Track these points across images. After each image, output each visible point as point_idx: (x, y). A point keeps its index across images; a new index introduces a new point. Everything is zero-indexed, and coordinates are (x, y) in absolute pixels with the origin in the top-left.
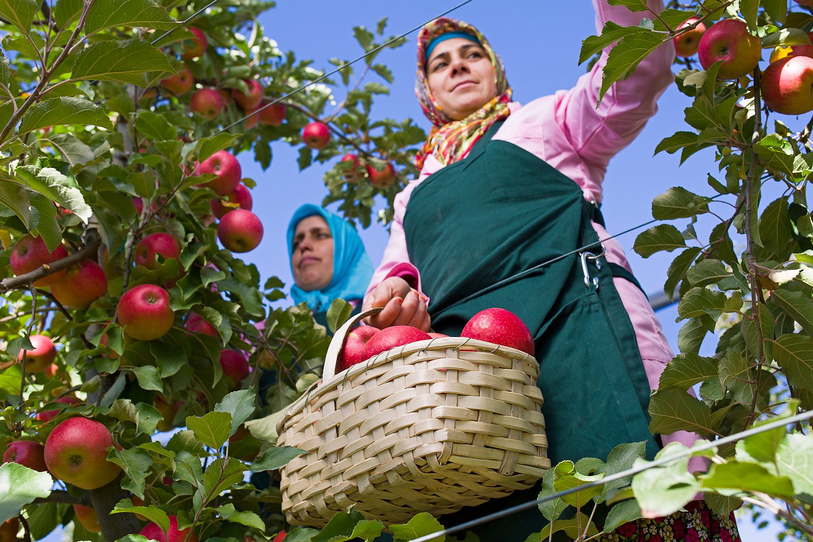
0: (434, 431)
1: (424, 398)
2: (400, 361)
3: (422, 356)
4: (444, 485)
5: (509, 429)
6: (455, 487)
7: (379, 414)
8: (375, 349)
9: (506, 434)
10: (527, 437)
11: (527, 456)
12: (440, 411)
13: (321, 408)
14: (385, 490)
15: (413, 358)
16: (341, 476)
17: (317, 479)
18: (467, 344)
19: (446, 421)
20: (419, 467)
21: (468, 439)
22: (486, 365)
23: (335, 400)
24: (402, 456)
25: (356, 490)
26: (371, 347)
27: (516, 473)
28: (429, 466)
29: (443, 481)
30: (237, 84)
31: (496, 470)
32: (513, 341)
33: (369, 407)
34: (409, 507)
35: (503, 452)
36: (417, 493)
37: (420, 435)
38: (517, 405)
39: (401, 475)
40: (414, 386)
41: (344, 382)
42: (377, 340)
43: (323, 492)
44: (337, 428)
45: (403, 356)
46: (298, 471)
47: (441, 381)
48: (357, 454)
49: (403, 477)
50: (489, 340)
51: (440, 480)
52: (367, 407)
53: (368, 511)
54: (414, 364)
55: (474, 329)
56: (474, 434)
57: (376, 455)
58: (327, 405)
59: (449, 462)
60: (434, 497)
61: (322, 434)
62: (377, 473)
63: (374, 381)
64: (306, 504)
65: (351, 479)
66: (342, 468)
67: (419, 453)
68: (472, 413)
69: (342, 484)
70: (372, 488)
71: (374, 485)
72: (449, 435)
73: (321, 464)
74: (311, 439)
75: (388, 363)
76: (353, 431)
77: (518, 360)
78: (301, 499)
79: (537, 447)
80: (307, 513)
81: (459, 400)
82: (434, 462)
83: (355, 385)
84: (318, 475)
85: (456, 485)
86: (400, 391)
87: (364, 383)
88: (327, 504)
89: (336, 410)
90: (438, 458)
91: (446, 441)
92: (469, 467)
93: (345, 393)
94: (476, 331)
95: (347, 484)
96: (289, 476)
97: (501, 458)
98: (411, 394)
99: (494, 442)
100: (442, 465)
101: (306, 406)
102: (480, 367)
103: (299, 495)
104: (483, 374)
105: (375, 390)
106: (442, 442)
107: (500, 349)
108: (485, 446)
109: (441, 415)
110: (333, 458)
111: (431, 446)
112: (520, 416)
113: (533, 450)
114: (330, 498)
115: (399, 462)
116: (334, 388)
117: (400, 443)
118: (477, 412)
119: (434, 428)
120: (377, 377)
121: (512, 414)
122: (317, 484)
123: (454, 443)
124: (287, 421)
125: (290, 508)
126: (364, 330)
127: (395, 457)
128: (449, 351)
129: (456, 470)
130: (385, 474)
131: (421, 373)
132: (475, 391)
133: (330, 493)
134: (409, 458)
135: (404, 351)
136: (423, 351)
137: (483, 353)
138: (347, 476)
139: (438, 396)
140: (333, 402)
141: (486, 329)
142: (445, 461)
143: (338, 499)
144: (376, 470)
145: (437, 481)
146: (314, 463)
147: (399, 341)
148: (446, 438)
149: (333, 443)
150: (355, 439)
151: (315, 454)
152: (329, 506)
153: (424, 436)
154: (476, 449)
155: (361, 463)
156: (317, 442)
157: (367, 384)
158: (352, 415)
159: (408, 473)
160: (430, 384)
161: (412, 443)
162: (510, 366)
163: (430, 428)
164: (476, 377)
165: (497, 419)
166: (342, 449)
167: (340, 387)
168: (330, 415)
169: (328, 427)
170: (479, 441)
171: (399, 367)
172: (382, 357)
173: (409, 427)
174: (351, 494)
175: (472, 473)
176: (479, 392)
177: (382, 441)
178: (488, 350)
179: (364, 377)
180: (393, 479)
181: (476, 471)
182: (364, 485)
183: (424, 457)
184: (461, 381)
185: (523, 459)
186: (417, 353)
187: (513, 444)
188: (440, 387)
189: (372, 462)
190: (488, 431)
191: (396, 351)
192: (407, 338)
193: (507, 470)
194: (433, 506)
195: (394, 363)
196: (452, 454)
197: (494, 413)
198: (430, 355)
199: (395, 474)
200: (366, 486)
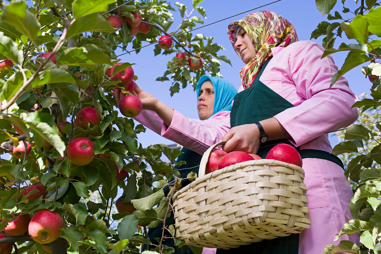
0: (258, 206)
1: (253, 189)
2: (240, 170)
3: (252, 168)
4: (260, 231)
5: (293, 205)
6: (265, 232)
7: (229, 196)
8: (226, 163)
9: (291, 207)
10: (300, 208)
11: (300, 218)
12: (261, 196)
13: (198, 190)
14: (230, 232)
15: (247, 169)
16: (207, 224)
17: (195, 224)
18: (274, 163)
19: (264, 201)
20: (250, 223)
21: (273, 210)
22: (282, 173)
23: (205, 187)
24: (241, 217)
25: (216, 231)
26: (224, 162)
27: (295, 226)
28: (255, 223)
29: (260, 229)
30: (129, 15)
31: (286, 225)
32: (294, 161)
33: (223, 192)
34: (240, 239)
35: (289, 216)
36: (246, 234)
37: (251, 207)
38: (296, 193)
39: (240, 226)
40: (248, 183)
41: (210, 178)
42: (227, 159)
43: (198, 231)
44: (206, 200)
45: (242, 168)
46: (185, 220)
47: (261, 181)
48: (217, 214)
49: (241, 227)
50: (282, 160)
51: (258, 229)
52: (222, 192)
53: (219, 240)
54: (247, 172)
55: (274, 154)
56: (276, 208)
57: (227, 216)
58: (201, 189)
59: (265, 221)
60: (254, 236)
61: (198, 203)
62: (227, 224)
63: (226, 179)
64: (189, 236)
65: (213, 226)
66: (208, 220)
67: (250, 216)
68: (276, 197)
69: (208, 228)
70: (224, 231)
71: (225, 229)
72: (266, 208)
73: (197, 217)
74: (192, 204)
75: (234, 170)
76: (214, 203)
77: (297, 170)
78: (186, 233)
79: (304, 213)
80: (189, 240)
81: (270, 190)
82: (258, 221)
83: (216, 181)
84: (195, 222)
85: (266, 231)
86: (240, 185)
87: (221, 180)
88: (199, 237)
89: (205, 192)
90: (260, 219)
91: (264, 211)
92: (273, 223)
93: (211, 184)
94: (275, 155)
95: (211, 228)
96: (179, 221)
97: (288, 219)
98: (246, 187)
99: (285, 211)
100: (262, 222)
101: (189, 189)
102: (280, 174)
103: (185, 231)
104: (281, 178)
105: (227, 183)
106: (262, 212)
107: (289, 165)
108: (282, 213)
109: (262, 198)
110: (204, 215)
111: (257, 213)
112: (297, 198)
113: (303, 215)
114: (202, 234)
115: (239, 220)
116: (205, 181)
117: (240, 211)
118: (278, 197)
119: (258, 204)
120: (228, 177)
121: (294, 197)
122: (194, 227)
123: (268, 212)
124: (179, 195)
125: (180, 237)
126: (219, 152)
127: (237, 217)
128: (265, 166)
129: (267, 224)
130: (231, 225)
131: (251, 177)
132: (277, 186)
133: (201, 232)
134: (245, 219)
135: (242, 166)
136: (252, 166)
137: (281, 167)
138: (210, 224)
139: (260, 188)
140: (204, 188)
141: (280, 155)
142: (263, 220)
143: (206, 235)
144: (227, 223)
145: (257, 229)
146: (193, 216)
147: (238, 160)
148: (264, 210)
149: (203, 207)
150: (216, 207)
151: (194, 212)
152: (200, 238)
153: (253, 208)
154: (277, 215)
155: (219, 219)
156: (195, 207)
157: (223, 180)
158: (214, 195)
159: (244, 225)
160: (256, 182)
161: (246, 211)
162: (293, 174)
163: (256, 204)
164: (277, 179)
165: (287, 200)
166: (208, 211)
167: (208, 181)
168: (202, 194)
169: (201, 200)
170: (279, 211)
171: (240, 173)
172: (231, 167)
173: (245, 203)
174: (213, 233)
175: (275, 226)
176: (279, 187)
177: (230, 209)
178: (283, 166)
179: (220, 177)
180: (235, 228)
181: (276, 225)
182: (220, 230)
183: (253, 219)
184: (271, 181)
185: (298, 220)
186: (249, 167)
187: (294, 212)
188: (260, 184)
189: (225, 219)
190: (284, 206)
191: (238, 165)
192: (242, 158)
193: (291, 225)
194: (252, 239)
195: (237, 170)
196: (267, 217)
197: (286, 197)
198: (256, 168)
199: (237, 226)
200: (221, 230)
